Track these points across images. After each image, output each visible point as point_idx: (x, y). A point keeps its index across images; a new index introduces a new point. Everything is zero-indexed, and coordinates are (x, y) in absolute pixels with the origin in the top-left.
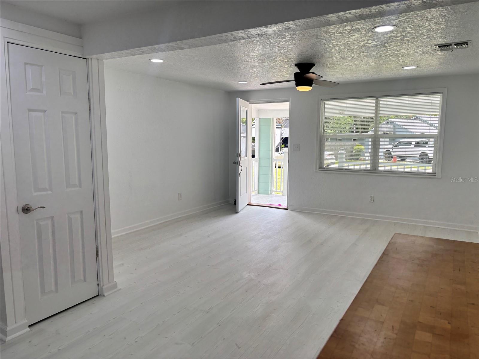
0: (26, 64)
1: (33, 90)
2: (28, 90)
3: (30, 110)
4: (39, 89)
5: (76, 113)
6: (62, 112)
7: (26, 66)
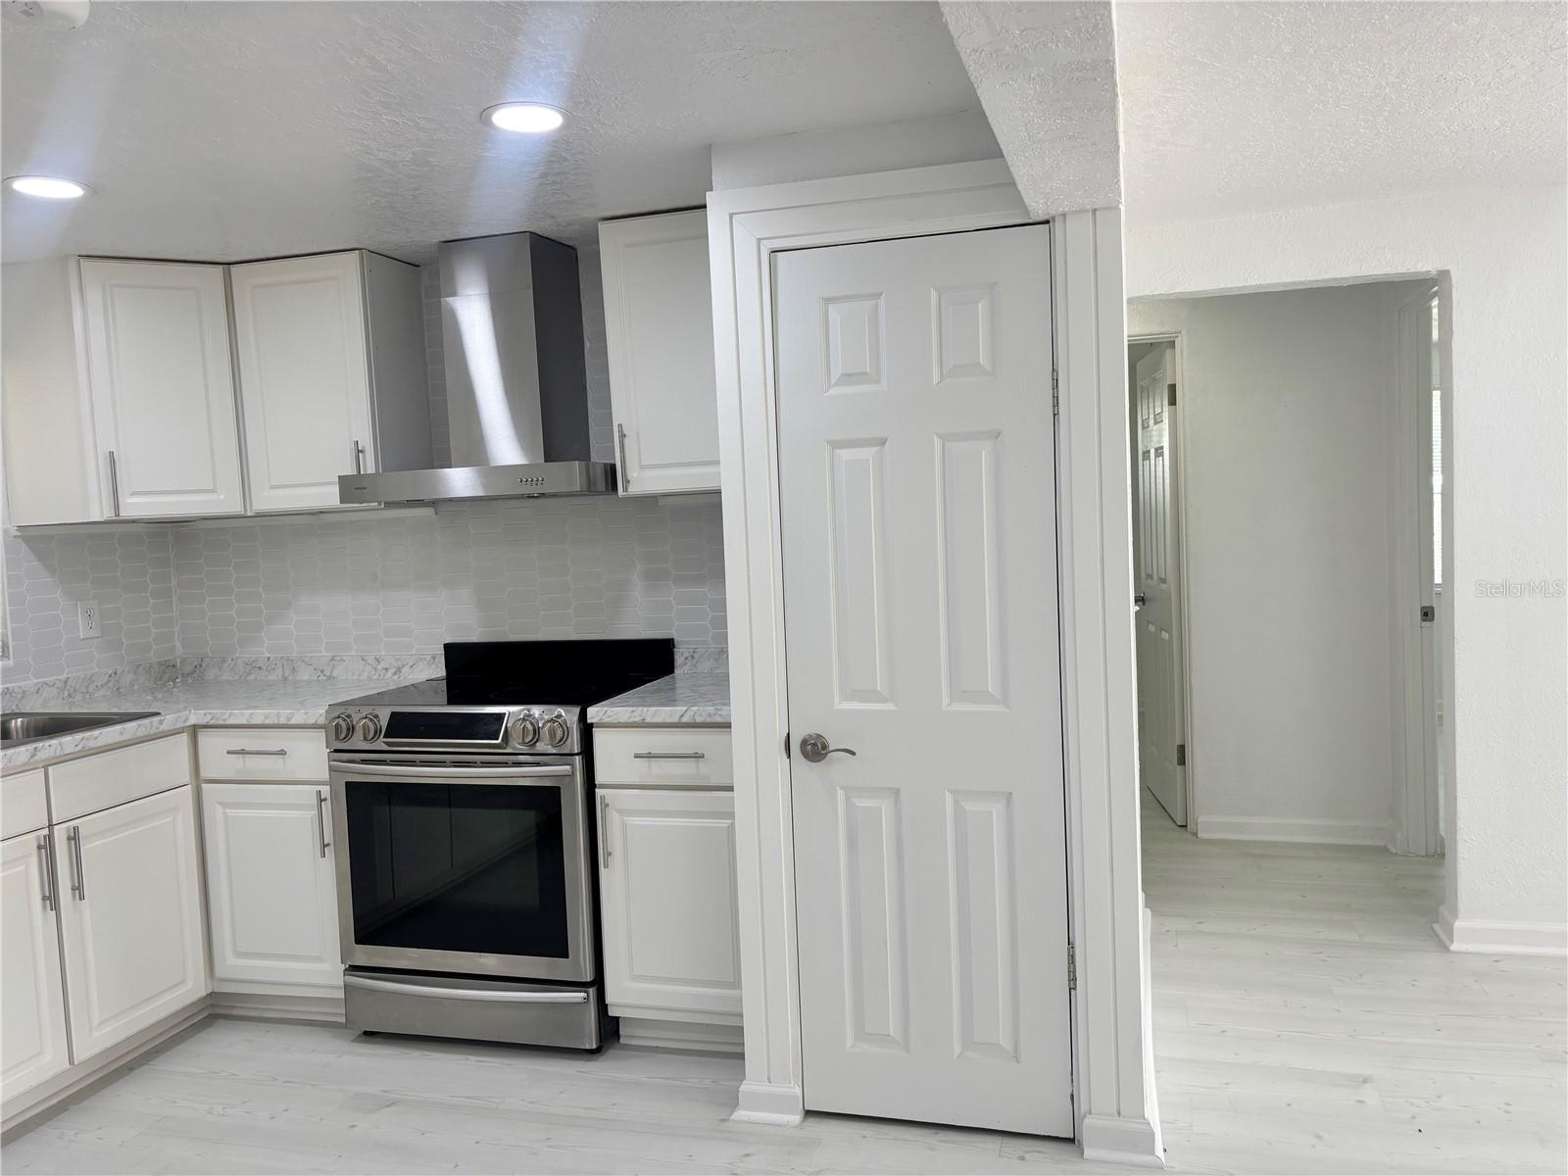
0: (828, 300)
1: (847, 378)
2: (833, 382)
3: (836, 445)
4: (865, 373)
5: (997, 435)
6: (944, 438)
7: (830, 306)
